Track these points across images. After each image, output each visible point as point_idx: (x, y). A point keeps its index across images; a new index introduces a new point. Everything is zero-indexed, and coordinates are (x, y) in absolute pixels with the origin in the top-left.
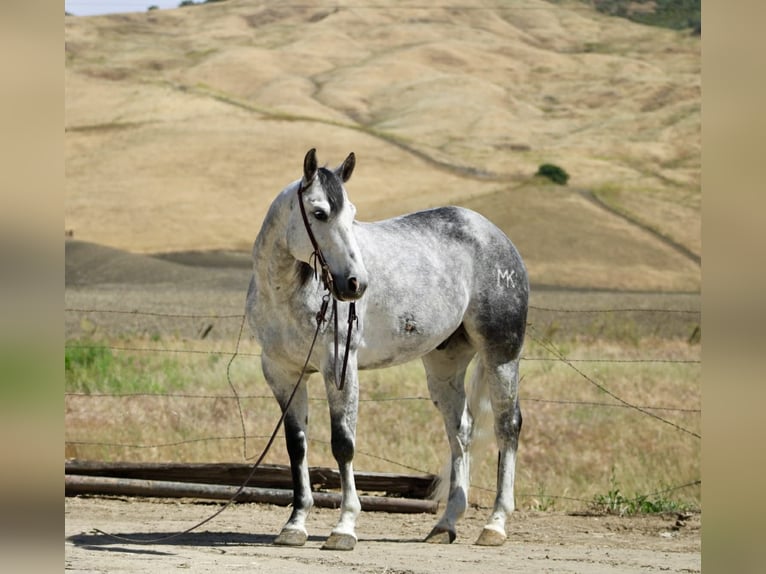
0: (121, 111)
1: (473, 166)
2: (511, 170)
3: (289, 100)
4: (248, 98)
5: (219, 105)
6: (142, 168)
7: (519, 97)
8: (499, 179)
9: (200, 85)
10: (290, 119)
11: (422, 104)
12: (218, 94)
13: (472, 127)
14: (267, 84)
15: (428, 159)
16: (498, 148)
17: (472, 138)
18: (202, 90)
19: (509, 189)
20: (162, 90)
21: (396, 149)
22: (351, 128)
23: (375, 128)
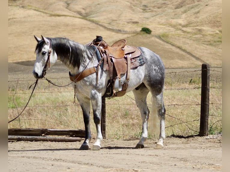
1: (120, 29)
2: (133, 30)
3: (59, 10)
4: (45, 9)
5: (35, 12)
6: (10, 34)
7: (134, 6)
8: (129, 33)
10: (59, 16)
11: (102, 9)
12: (35, 9)
13: (119, 16)
14: (51, 4)
15: (105, 27)
16: (128, 23)
17: (119, 20)
18: (30, 7)
19: (132, 36)
20: (16, 8)
21: (94, 24)
22: (80, 18)
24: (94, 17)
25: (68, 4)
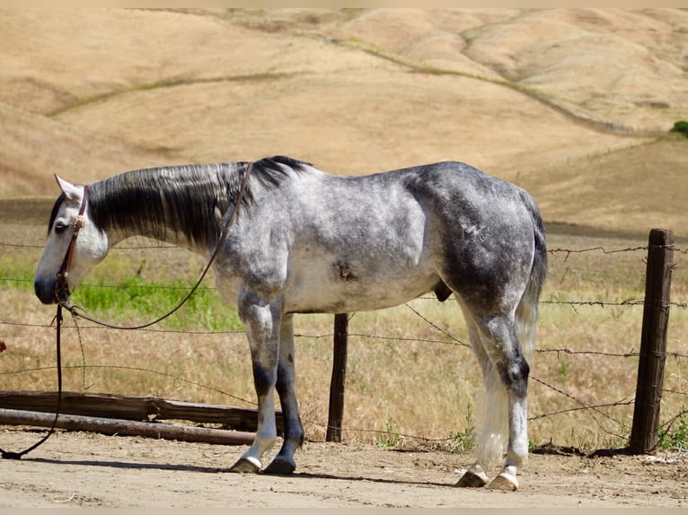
0: (276, 62)
1: (610, 121)
2: (651, 126)
3: (440, 55)
4: (399, 52)
5: (369, 58)
6: (293, 117)
7: (659, 57)
8: (636, 135)
9: (352, 39)
10: (437, 72)
11: (566, 62)
12: (369, 48)
13: (614, 84)
14: (418, 39)
15: (568, 114)
16: (639, 104)
17: (614, 95)
18: (355, 44)
19: (644, 144)
20: (315, 42)
21: (537, 103)
22: (496, 82)
23: (521, 84)
24: (539, 83)
25: (468, 41)
